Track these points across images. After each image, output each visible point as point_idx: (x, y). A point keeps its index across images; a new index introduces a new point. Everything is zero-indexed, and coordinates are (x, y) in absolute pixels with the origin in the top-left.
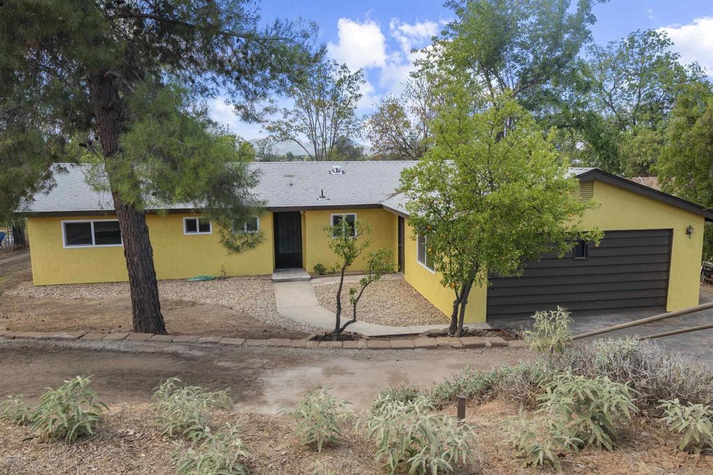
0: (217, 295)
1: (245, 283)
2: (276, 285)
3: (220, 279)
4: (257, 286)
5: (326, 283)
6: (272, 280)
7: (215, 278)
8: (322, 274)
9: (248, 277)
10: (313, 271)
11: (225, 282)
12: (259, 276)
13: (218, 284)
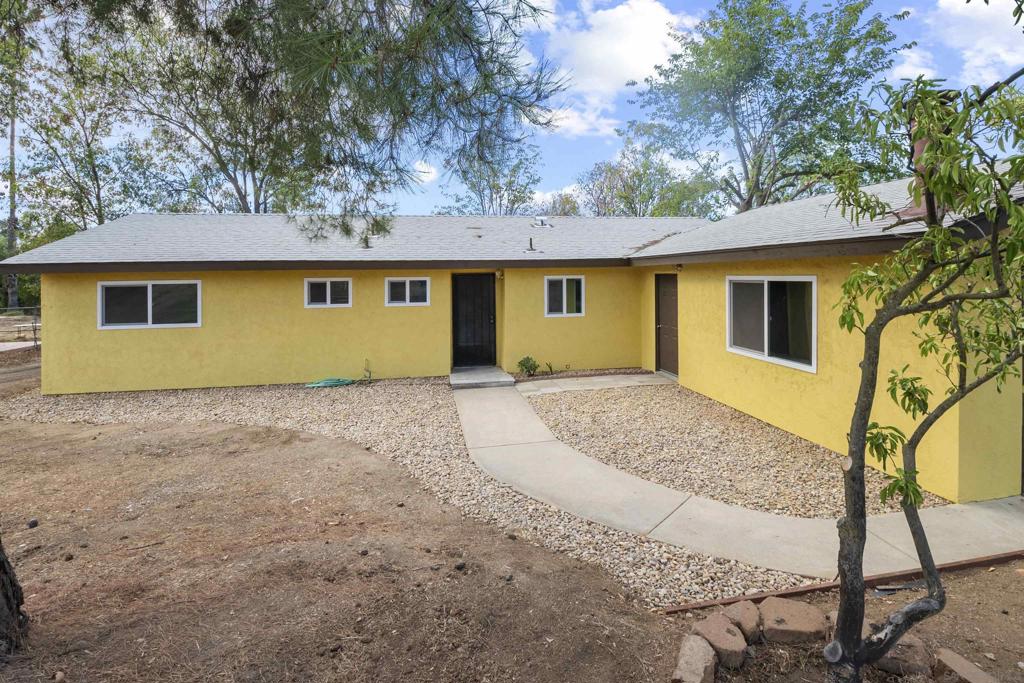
0: (347, 416)
1: (403, 390)
2: (458, 394)
3: (361, 383)
4: (424, 398)
5: (544, 390)
6: (450, 385)
7: (353, 382)
8: (532, 375)
9: (408, 380)
10: (518, 370)
11: (369, 389)
12: (427, 378)
13: (354, 393)
